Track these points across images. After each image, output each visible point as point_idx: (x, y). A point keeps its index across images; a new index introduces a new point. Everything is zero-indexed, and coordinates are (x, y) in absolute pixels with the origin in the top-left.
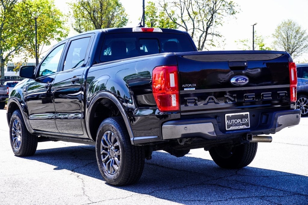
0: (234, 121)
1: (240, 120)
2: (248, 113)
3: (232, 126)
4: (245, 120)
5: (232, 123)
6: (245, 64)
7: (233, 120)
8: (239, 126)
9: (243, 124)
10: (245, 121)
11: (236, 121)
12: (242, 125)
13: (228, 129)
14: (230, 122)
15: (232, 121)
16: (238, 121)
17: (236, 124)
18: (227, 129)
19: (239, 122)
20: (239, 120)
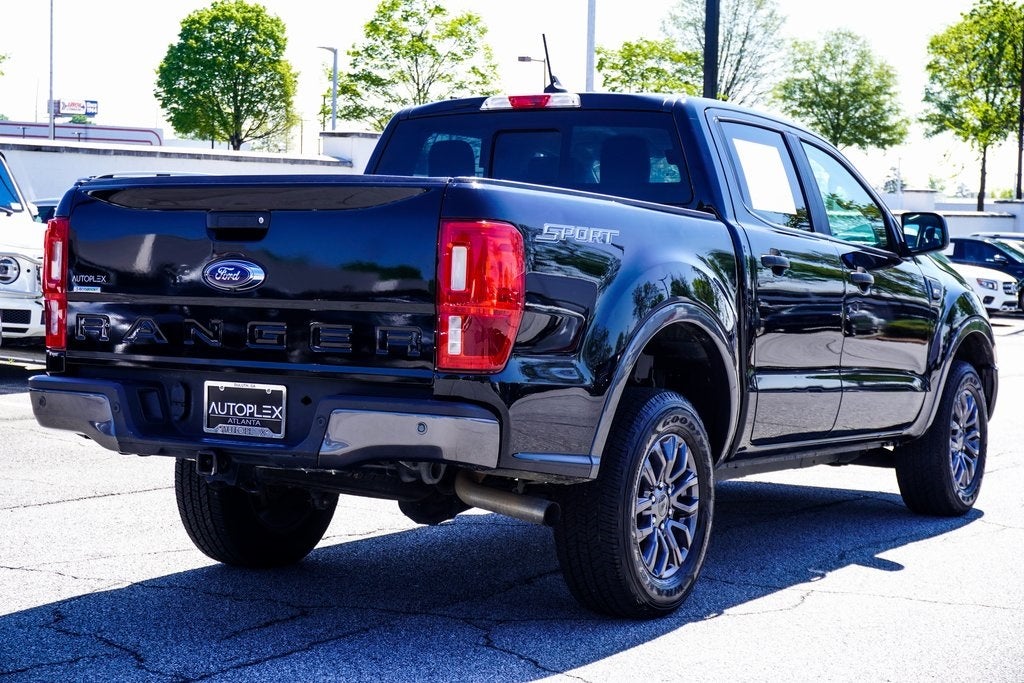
0: (234, 407)
1: (254, 408)
2: (283, 389)
3: (225, 421)
4: (273, 412)
5: (228, 413)
6: (261, 220)
7: (232, 404)
8: (248, 425)
9: (264, 424)
10: (272, 414)
11: (241, 410)
12: (258, 426)
13: (211, 430)
14: (223, 410)
15: (229, 407)
16: (249, 411)
17: (240, 420)
18: (206, 429)
19: (252, 414)
20: (250, 408)
